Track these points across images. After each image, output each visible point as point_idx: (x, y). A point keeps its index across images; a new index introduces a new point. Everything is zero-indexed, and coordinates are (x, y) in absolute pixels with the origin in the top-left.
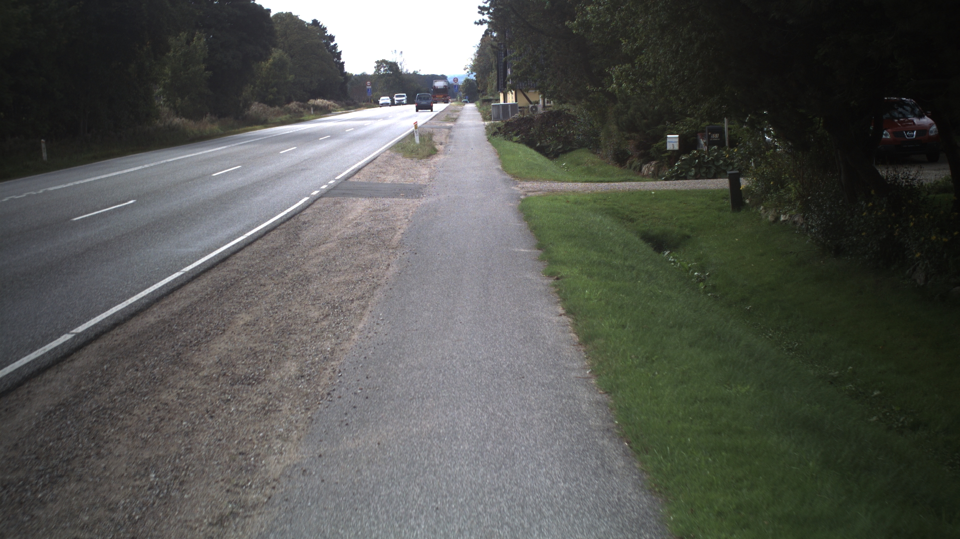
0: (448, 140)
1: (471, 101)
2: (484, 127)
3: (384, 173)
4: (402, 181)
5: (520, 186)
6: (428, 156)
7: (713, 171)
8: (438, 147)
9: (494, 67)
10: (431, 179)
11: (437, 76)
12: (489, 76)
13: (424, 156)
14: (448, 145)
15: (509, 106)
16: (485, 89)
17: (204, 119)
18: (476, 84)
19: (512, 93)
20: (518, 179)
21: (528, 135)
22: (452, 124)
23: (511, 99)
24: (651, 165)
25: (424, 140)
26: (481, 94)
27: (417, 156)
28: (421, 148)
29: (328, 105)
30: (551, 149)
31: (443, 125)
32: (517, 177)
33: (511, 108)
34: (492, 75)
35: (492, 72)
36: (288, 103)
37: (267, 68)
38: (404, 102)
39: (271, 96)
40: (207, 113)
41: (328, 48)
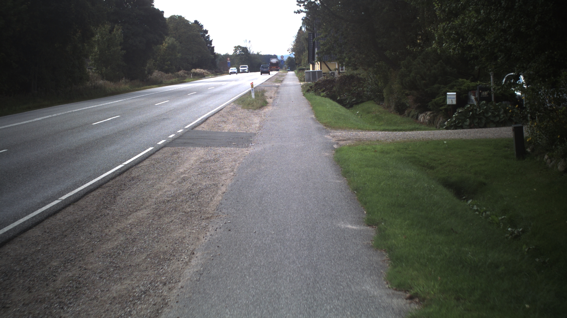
0: (276, 95)
1: (292, 70)
2: (300, 86)
3: (225, 122)
4: (237, 130)
5: (331, 134)
6: (260, 107)
7: (483, 121)
8: (269, 100)
9: (306, 48)
10: (260, 128)
11: (271, 55)
12: (302, 54)
13: (257, 108)
14: (276, 99)
15: (317, 72)
16: (300, 62)
17: (121, 81)
18: (294, 60)
19: (318, 64)
20: (329, 128)
21: (331, 92)
22: (279, 84)
23: (318, 68)
24: (426, 115)
25: (258, 96)
26: (298, 66)
27: (252, 107)
28: (255, 101)
29: (204, 72)
30: (348, 101)
31: (274, 84)
32: (328, 126)
33: (318, 73)
34: (304, 54)
35: (305, 52)
36: (178, 71)
37: (164, 49)
38: (246, 71)
39: (167, 67)
40: (123, 78)
41: (204, 38)
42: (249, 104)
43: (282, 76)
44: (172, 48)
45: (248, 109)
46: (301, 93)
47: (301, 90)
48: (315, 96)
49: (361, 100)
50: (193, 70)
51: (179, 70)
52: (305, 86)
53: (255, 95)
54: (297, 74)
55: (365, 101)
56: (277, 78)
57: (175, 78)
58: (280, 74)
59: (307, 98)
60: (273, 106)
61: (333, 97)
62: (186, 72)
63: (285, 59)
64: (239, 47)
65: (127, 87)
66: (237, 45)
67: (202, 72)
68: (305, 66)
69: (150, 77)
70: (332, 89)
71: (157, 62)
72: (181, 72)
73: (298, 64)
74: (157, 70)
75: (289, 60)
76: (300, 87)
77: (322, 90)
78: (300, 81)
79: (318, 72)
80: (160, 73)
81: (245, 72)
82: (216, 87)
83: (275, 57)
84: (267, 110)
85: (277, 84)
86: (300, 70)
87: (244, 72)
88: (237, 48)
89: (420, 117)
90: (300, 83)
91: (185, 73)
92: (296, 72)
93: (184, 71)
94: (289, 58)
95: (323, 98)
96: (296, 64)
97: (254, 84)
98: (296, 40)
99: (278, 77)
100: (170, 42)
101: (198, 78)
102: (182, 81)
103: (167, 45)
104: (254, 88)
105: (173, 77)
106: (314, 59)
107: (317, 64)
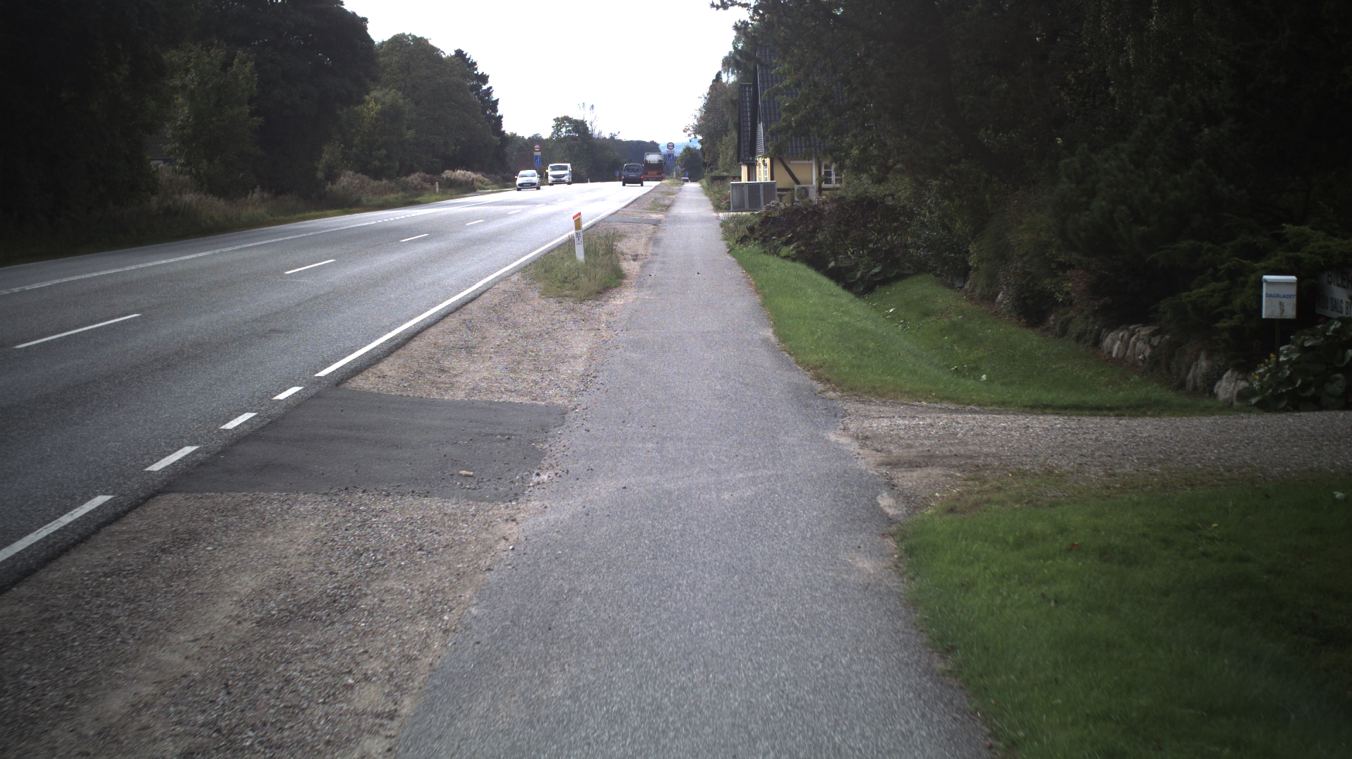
0: (650, 249)
2: (718, 223)
5: (851, 426)
6: (599, 293)
8: (627, 266)
9: (730, 126)
11: (645, 143)
12: (722, 141)
13: (590, 294)
14: (649, 262)
15: (761, 186)
16: (715, 160)
17: (249, 196)
18: (701, 156)
19: (765, 165)
20: (834, 390)
21: (810, 244)
22: (660, 216)
23: (763, 175)
24: (1132, 335)
25: (596, 254)
26: (709, 169)
27: (574, 293)
28: (585, 272)
29: (473, 180)
30: (859, 275)
31: (646, 216)
32: (828, 380)
33: (764, 190)
34: (725, 139)
35: (726, 136)
36: (407, 175)
37: (372, 118)
38: (566, 178)
39: (377, 163)
40: (255, 187)
41: (478, 94)
42: (565, 281)
43: (669, 194)
44: (392, 115)
45: (561, 297)
46: (722, 246)
47: (721, 236)
48: (765, 257)
49: (896, 271)
50: (448, 174)
51: (411, 171)
52: (731, 225)
53: (586, 251)
54: (707, 191)
55: (909, 275)
56: (656, 199)
57: (398, 192)
58: (665, 189)
59: (741, 263)
60: (640, 286)
61: (817, 262)
62: (427, 176)
63: (678, 152)
64: (566, 119)
65: (262, 211)
66: (561, 115)
67: (470, 179)
68: (727, 171)
69: (329, 186)
70: (813, 237)
71: (354, 149)
72: (415, 178)
73: (709, 165)
74: (351, 170)
75: (686, 155)
76: (716, 226)
77: (783, 239)
78: (718, 208)
79: (765, 185)
80: (358, 178)
81: (563, 182)
82: (488, 218)
83: (653, 147)
84: (621, 301)
85: (654, 216)
86: (715, 179)
87: (558, 180)
88: (560, 122)
89: (1107, 341)
90: (715, 214)
91: (425, 180)
92: (705, 183)
93: (422, 174)
94: (688, 150)
95: (789, 263)
96: (705, 165)
97: (583, 217)
98: (705, 106)
99: (658, 195)
100: (388, 99)
101: (458, 194)
102: (411, 200)
103: (379, 107)
104: (584, 231)
105: (392, 190)
106: (753, 153)
107: (762, 166)
